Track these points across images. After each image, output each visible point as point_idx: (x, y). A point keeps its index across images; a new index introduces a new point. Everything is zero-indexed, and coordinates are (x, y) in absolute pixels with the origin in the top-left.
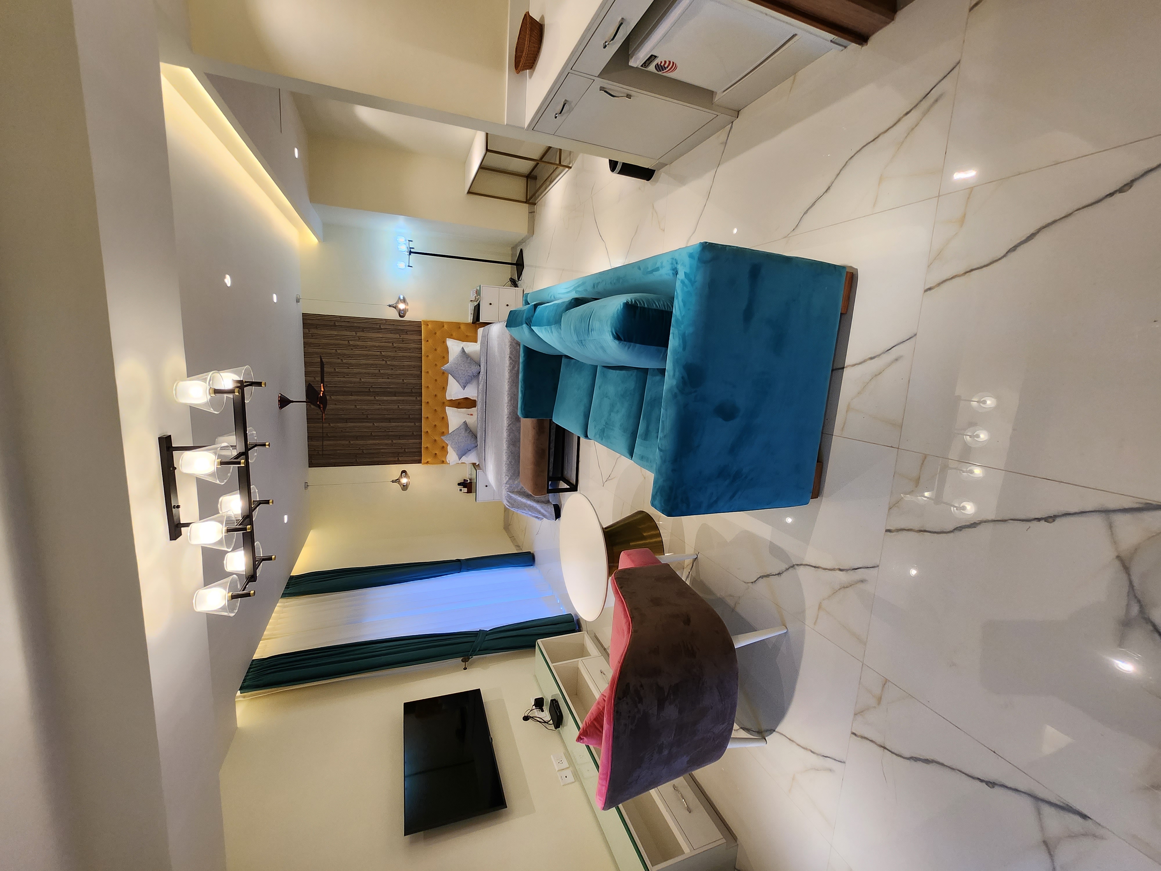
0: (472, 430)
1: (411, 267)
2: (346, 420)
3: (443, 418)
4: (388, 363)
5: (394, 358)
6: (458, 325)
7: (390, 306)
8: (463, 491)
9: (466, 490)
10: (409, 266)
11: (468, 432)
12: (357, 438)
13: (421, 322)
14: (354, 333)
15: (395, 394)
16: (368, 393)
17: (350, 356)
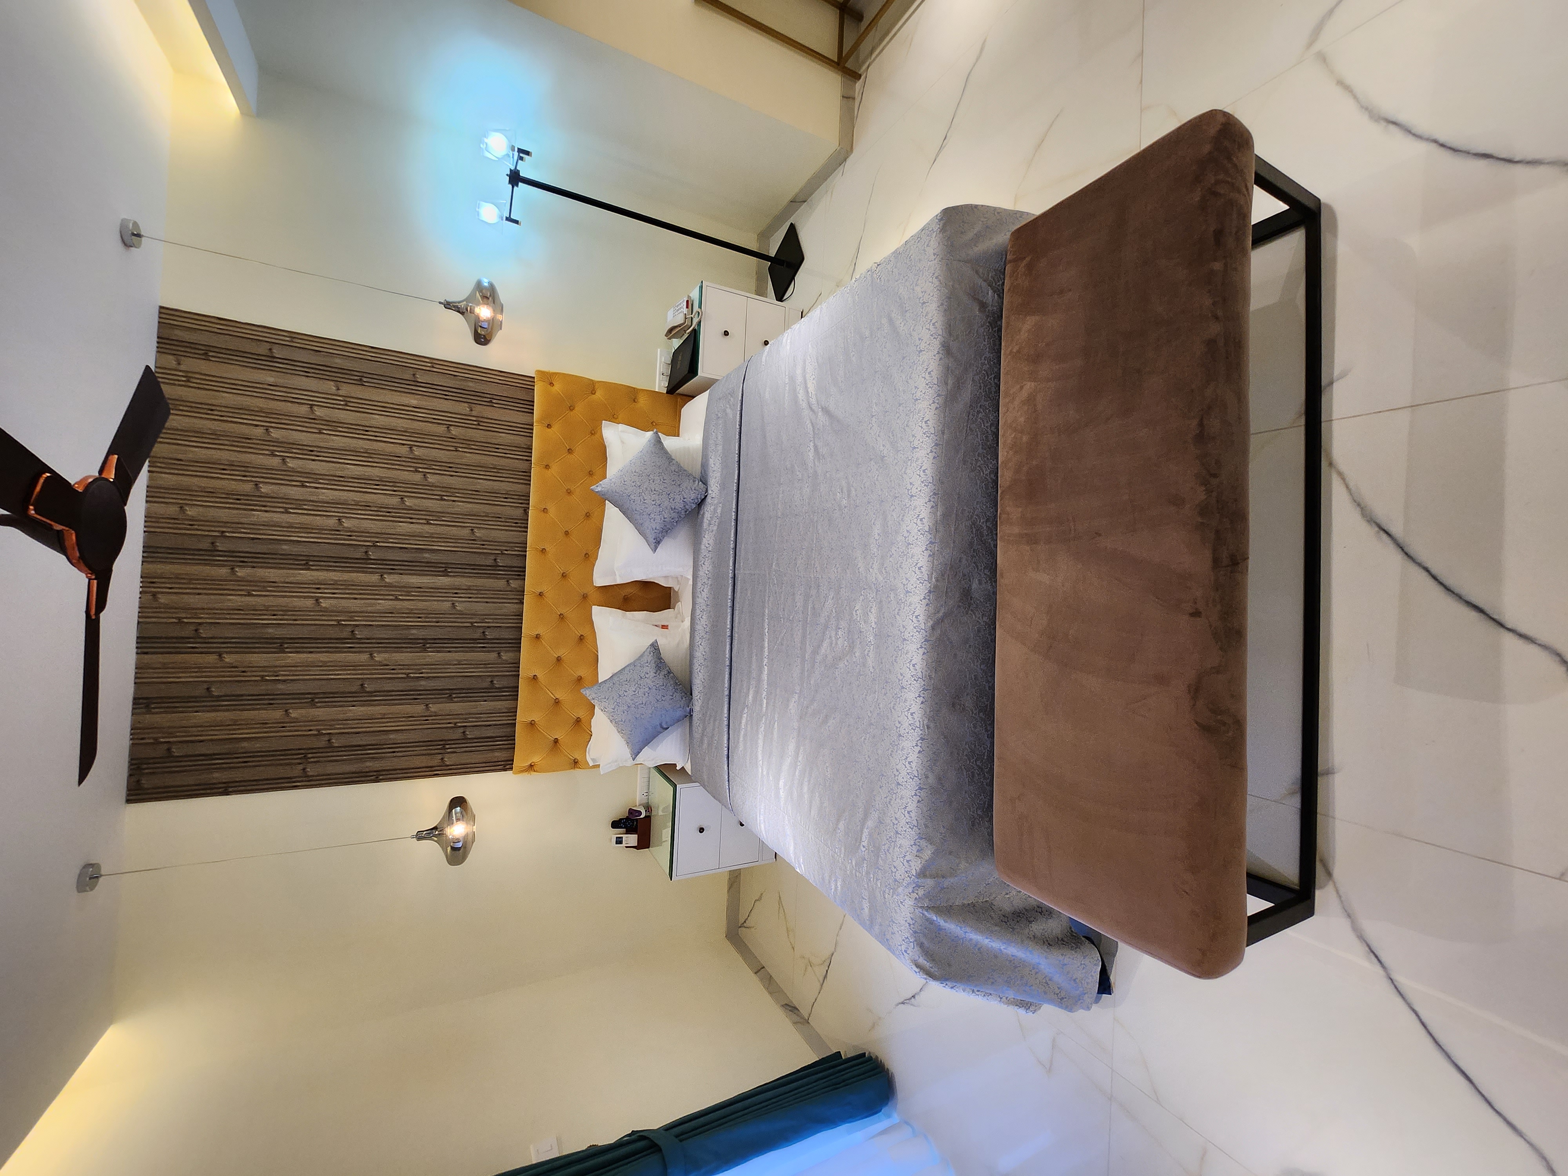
0: (674, 669)
1: (516, 222)
2: (280, 645)
3: (581, 638)
4: (431, 479)
5: (450, 468)
6: (633, 394)
7: (448, 305)
8: (624, 845)
9: (632, 839)
10: (509, 219)
11: (663, 673)
12: (312, 699)
13: (534, 378)
14: (331, 387)
15: (445, 570)
16: (363, 563)
17: (310, 452)
